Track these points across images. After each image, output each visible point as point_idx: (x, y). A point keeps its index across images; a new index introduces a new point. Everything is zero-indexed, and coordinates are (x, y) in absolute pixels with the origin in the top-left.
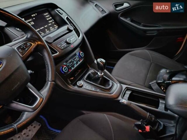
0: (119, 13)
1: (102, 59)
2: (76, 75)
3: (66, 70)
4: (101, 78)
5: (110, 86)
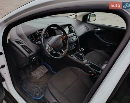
0: (95, 32)
1: (83, 49)
4: (80, 56)
5: (83, 60)
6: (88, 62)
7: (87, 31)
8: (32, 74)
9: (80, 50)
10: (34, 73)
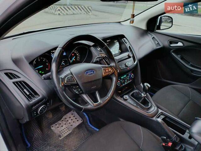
0: (172, 49)
1: (148, 84)
2: (123, 90)
3: (119, 85)
4: (143, 99)
5: (149, 107)
6: (160, 111)
7: (155, 47)
8: (52, 128)
9: (141, 84)
10: (57, 126)
